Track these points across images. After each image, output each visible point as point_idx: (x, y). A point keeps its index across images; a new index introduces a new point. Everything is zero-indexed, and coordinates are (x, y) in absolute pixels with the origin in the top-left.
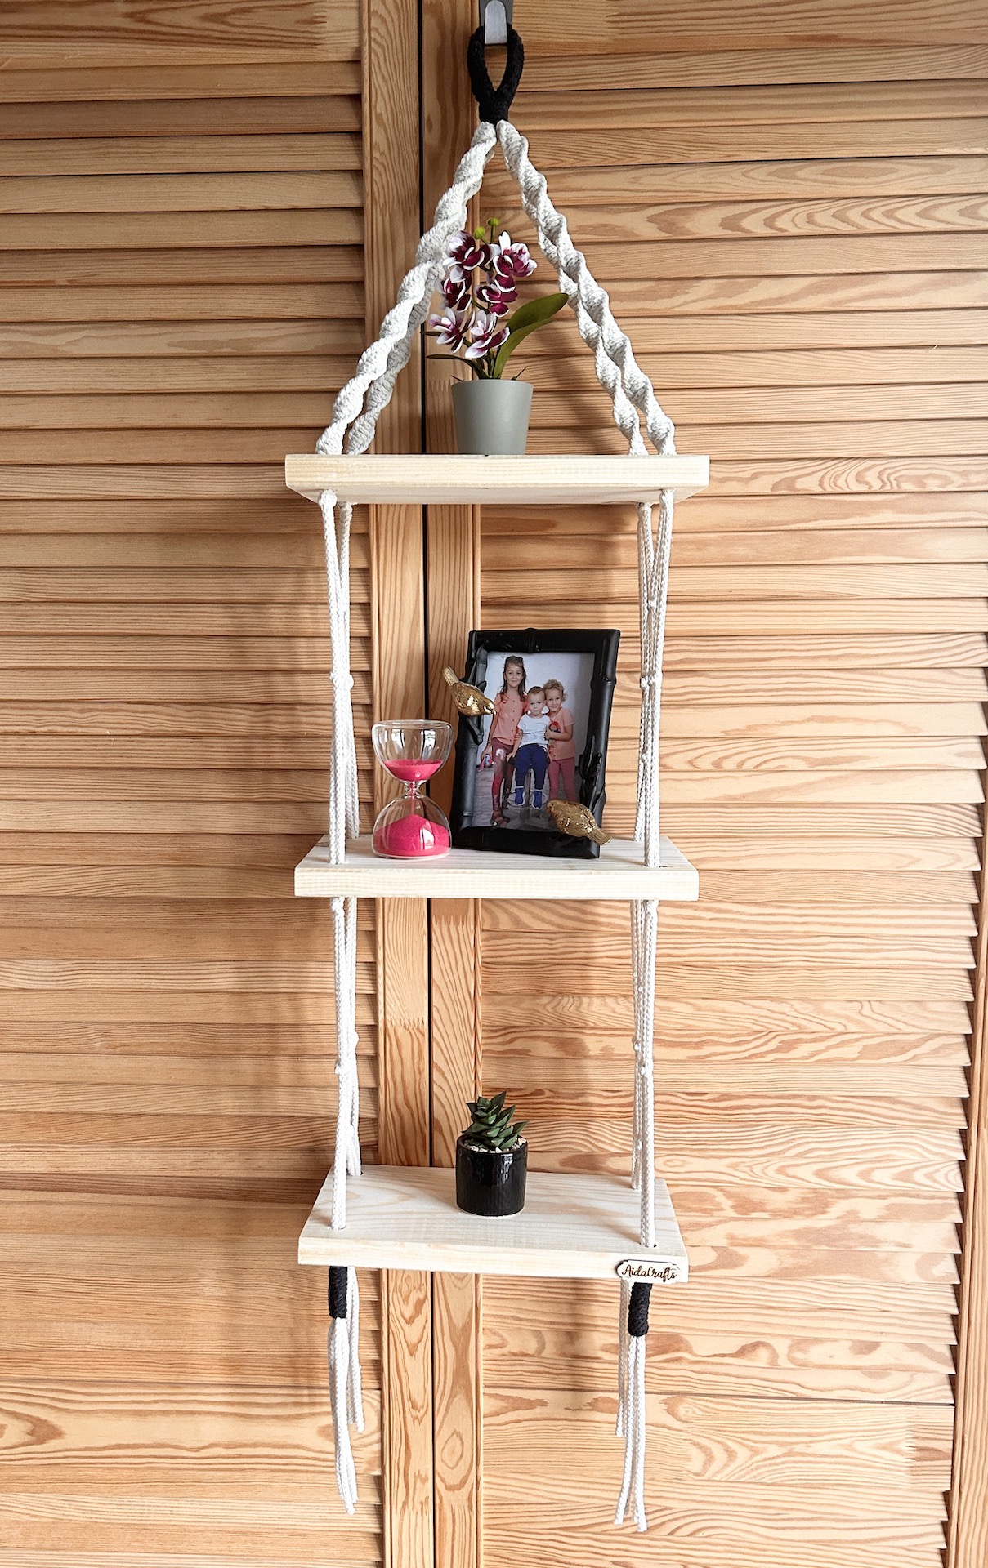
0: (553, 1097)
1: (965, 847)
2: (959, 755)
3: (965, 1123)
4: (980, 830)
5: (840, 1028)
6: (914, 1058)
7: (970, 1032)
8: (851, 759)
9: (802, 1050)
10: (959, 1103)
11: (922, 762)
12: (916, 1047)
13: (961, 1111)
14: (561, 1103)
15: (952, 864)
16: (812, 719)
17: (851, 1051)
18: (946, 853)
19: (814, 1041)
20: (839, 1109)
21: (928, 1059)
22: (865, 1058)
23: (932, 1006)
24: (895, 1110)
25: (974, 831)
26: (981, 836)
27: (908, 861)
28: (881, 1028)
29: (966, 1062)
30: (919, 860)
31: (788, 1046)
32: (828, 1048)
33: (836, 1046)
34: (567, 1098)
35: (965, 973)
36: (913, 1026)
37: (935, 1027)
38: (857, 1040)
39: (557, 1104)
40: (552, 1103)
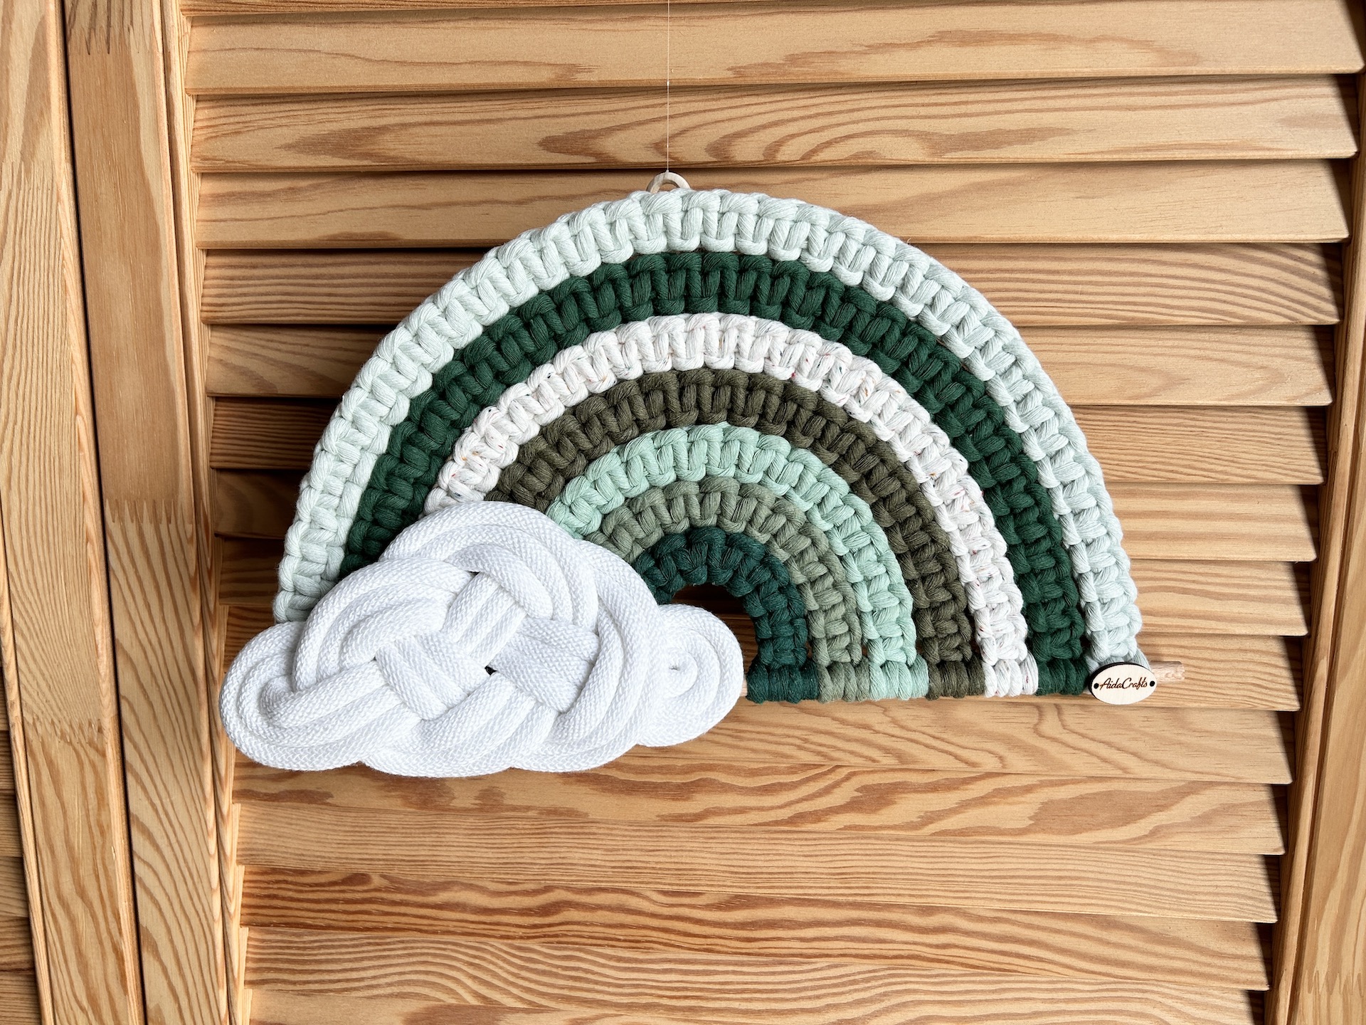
0: (387, 890)
1: (1291, 352)
2: (1291, 122)
3: (1263, 978)
4: (1332, 308)
5: (991, 764)
6: (1154, 833)
7: (1286, 779)
8: (1028, 135)
9: (906, 808)
10: (1251, 936)
11: (1199, 140)
12: (1161, 808)
13: (1253, 950)
14: (401, 903)
15: (1261, 390)
16: (942, 37)
17: (1016, 813)
18: (1247, 365)
19: (934, 788)
20: (985, 936)
21: (1187, 837)
22: (1044, 831)
23: (1199, 720)
24: (1108, 943)
25: (1317, 309)
26: (1335, 320)
27: (1155, 382)
28: (1082, 765)
29: (1275, 846)
30: (1182, 381)
31: (876, 798)
32: (964, 805)
33: (982, 801)
34: (414, 892)
35: (1277, 647)
36: (1157, 763)
37: (1203, 766)
38: (1028, 789)
39: (394, 903)
40: (383, 901)
